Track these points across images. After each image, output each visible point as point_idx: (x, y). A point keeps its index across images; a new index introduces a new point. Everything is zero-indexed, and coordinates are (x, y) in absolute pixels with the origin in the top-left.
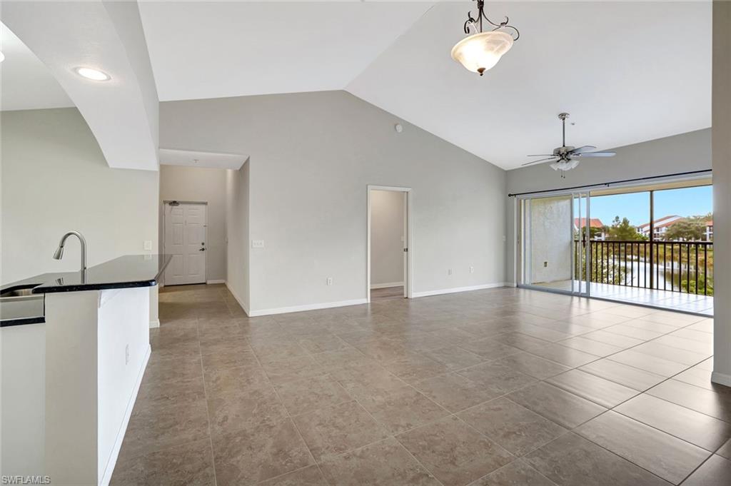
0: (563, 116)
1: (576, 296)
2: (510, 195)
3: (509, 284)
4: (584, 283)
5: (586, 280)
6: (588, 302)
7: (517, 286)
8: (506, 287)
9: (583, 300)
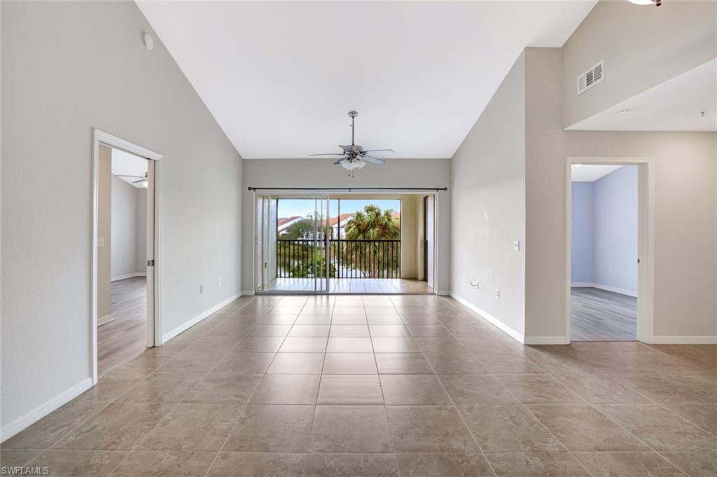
0: (353, 114)
1: (318, 294)
2: (250, 189)
3: (246, 293)
4: (324, 280)
5: (326, 277)
6: (328, 298)
7: (256, 294)
8: (243, 297)
9: (324, 297)
